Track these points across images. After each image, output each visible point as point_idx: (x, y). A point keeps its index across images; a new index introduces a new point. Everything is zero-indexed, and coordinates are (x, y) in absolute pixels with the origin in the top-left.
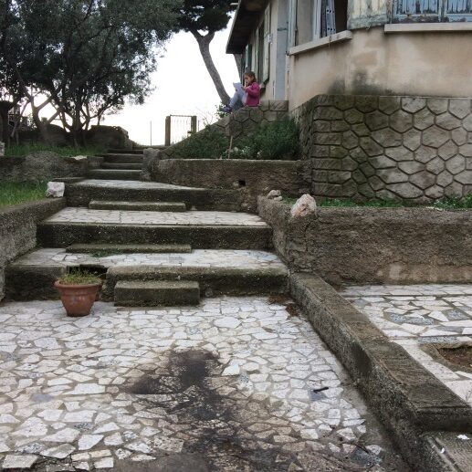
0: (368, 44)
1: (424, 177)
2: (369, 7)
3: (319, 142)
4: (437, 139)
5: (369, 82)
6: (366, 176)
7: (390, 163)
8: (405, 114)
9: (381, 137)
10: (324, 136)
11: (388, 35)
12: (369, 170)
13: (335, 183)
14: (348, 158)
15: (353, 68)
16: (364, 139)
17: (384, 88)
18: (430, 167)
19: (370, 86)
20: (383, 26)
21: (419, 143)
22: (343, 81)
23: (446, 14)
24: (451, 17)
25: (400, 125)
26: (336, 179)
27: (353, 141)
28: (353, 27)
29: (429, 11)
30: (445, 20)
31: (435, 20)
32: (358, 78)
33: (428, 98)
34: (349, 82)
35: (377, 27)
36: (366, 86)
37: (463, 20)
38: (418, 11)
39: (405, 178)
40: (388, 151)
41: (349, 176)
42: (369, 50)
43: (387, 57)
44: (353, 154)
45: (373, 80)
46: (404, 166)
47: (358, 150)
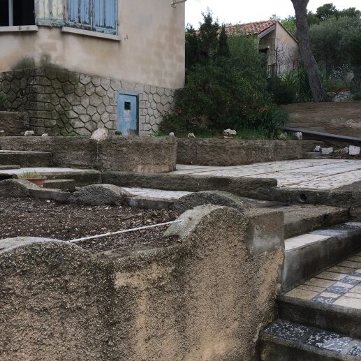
0: (50, 37)
1: (91, 124)
2: (51, 13)
3: (38, 100)
4: (97, 101)
5: (52, 62)
6: (64, 123)
7: (76, 115)
8: (82, 85)
9: (70, 99)
10: (42, 96)
11: (64, 33)
12: (65, 119)
13: (48, 127)
14: (54, 111)
15: (40, 51)
16: (62, 99)
17: (63, 67)
18: (94, 118)
19: (54, 65)
20: (61, 27)
21: (88, 103)
22: (33, 59)
23: (94, 27)
24: (97, 28)
25: (79, 92)
26: (49, 125)
27: (57, 100)
28: (40, 24)
29: (85, 23)
30: (94, 30)
31: (89, 29)
32: (45, 59)
33: (91, 77)
34: (37, 60)
35: (57, 27)
36: (50, 64)
37: (103, 32)
38: (80, 22)
39: (82, 125)
40: (75, 108)
41: (55, 123)
42: (51, 41)
43: (64, 47)
44: (57, 109)
45: (55, 61)
46: (82, 117)
47: (60, 106)
